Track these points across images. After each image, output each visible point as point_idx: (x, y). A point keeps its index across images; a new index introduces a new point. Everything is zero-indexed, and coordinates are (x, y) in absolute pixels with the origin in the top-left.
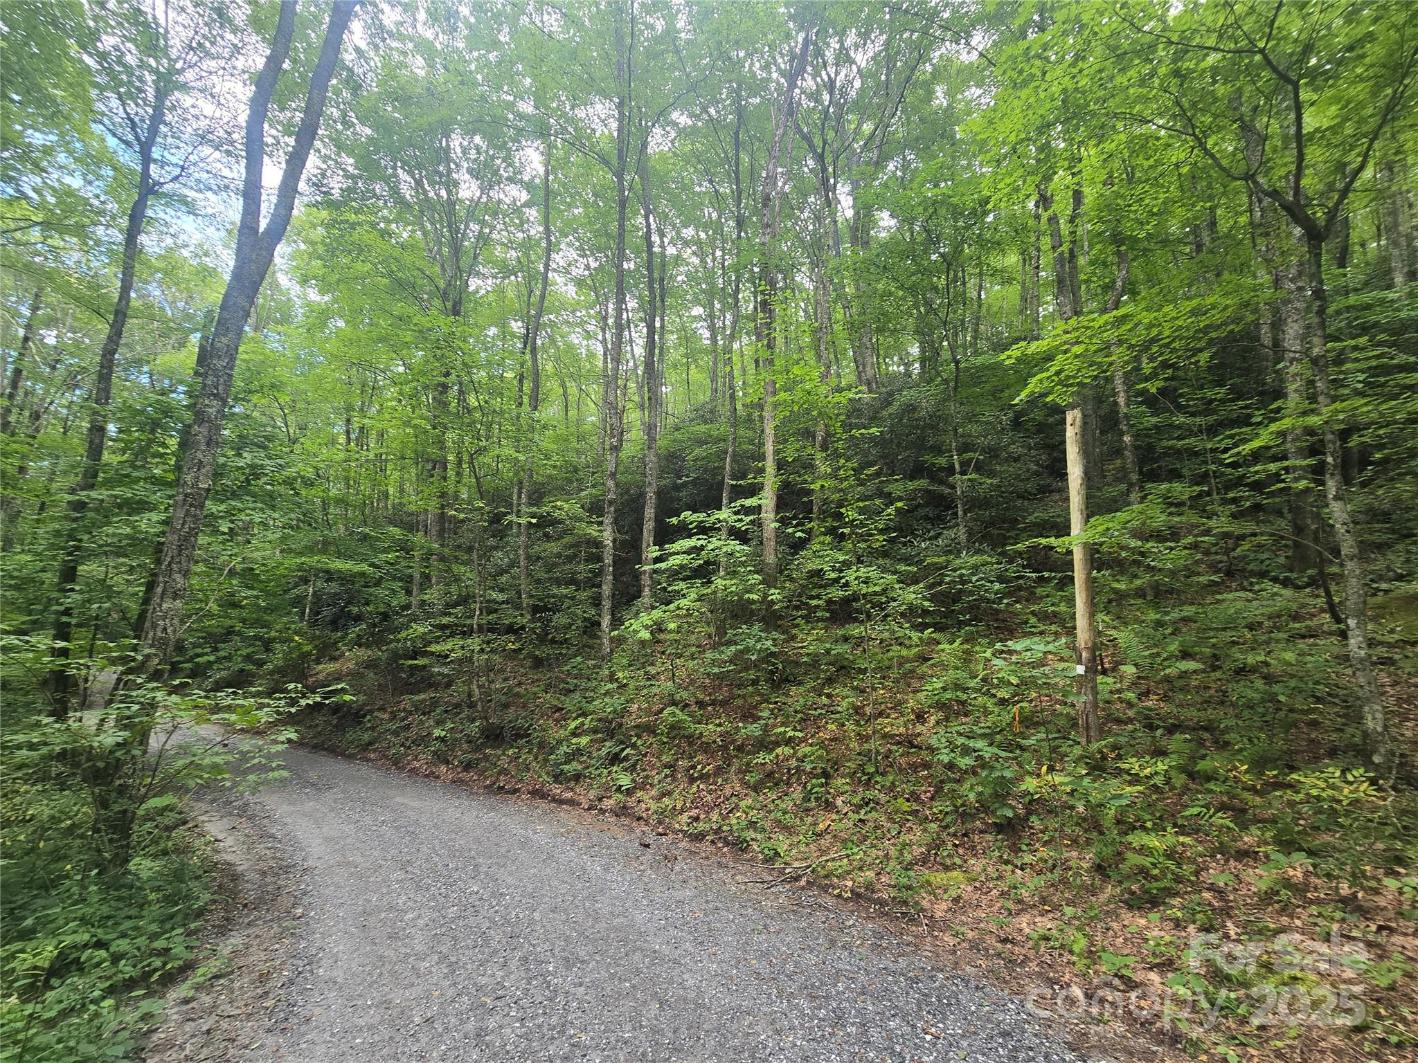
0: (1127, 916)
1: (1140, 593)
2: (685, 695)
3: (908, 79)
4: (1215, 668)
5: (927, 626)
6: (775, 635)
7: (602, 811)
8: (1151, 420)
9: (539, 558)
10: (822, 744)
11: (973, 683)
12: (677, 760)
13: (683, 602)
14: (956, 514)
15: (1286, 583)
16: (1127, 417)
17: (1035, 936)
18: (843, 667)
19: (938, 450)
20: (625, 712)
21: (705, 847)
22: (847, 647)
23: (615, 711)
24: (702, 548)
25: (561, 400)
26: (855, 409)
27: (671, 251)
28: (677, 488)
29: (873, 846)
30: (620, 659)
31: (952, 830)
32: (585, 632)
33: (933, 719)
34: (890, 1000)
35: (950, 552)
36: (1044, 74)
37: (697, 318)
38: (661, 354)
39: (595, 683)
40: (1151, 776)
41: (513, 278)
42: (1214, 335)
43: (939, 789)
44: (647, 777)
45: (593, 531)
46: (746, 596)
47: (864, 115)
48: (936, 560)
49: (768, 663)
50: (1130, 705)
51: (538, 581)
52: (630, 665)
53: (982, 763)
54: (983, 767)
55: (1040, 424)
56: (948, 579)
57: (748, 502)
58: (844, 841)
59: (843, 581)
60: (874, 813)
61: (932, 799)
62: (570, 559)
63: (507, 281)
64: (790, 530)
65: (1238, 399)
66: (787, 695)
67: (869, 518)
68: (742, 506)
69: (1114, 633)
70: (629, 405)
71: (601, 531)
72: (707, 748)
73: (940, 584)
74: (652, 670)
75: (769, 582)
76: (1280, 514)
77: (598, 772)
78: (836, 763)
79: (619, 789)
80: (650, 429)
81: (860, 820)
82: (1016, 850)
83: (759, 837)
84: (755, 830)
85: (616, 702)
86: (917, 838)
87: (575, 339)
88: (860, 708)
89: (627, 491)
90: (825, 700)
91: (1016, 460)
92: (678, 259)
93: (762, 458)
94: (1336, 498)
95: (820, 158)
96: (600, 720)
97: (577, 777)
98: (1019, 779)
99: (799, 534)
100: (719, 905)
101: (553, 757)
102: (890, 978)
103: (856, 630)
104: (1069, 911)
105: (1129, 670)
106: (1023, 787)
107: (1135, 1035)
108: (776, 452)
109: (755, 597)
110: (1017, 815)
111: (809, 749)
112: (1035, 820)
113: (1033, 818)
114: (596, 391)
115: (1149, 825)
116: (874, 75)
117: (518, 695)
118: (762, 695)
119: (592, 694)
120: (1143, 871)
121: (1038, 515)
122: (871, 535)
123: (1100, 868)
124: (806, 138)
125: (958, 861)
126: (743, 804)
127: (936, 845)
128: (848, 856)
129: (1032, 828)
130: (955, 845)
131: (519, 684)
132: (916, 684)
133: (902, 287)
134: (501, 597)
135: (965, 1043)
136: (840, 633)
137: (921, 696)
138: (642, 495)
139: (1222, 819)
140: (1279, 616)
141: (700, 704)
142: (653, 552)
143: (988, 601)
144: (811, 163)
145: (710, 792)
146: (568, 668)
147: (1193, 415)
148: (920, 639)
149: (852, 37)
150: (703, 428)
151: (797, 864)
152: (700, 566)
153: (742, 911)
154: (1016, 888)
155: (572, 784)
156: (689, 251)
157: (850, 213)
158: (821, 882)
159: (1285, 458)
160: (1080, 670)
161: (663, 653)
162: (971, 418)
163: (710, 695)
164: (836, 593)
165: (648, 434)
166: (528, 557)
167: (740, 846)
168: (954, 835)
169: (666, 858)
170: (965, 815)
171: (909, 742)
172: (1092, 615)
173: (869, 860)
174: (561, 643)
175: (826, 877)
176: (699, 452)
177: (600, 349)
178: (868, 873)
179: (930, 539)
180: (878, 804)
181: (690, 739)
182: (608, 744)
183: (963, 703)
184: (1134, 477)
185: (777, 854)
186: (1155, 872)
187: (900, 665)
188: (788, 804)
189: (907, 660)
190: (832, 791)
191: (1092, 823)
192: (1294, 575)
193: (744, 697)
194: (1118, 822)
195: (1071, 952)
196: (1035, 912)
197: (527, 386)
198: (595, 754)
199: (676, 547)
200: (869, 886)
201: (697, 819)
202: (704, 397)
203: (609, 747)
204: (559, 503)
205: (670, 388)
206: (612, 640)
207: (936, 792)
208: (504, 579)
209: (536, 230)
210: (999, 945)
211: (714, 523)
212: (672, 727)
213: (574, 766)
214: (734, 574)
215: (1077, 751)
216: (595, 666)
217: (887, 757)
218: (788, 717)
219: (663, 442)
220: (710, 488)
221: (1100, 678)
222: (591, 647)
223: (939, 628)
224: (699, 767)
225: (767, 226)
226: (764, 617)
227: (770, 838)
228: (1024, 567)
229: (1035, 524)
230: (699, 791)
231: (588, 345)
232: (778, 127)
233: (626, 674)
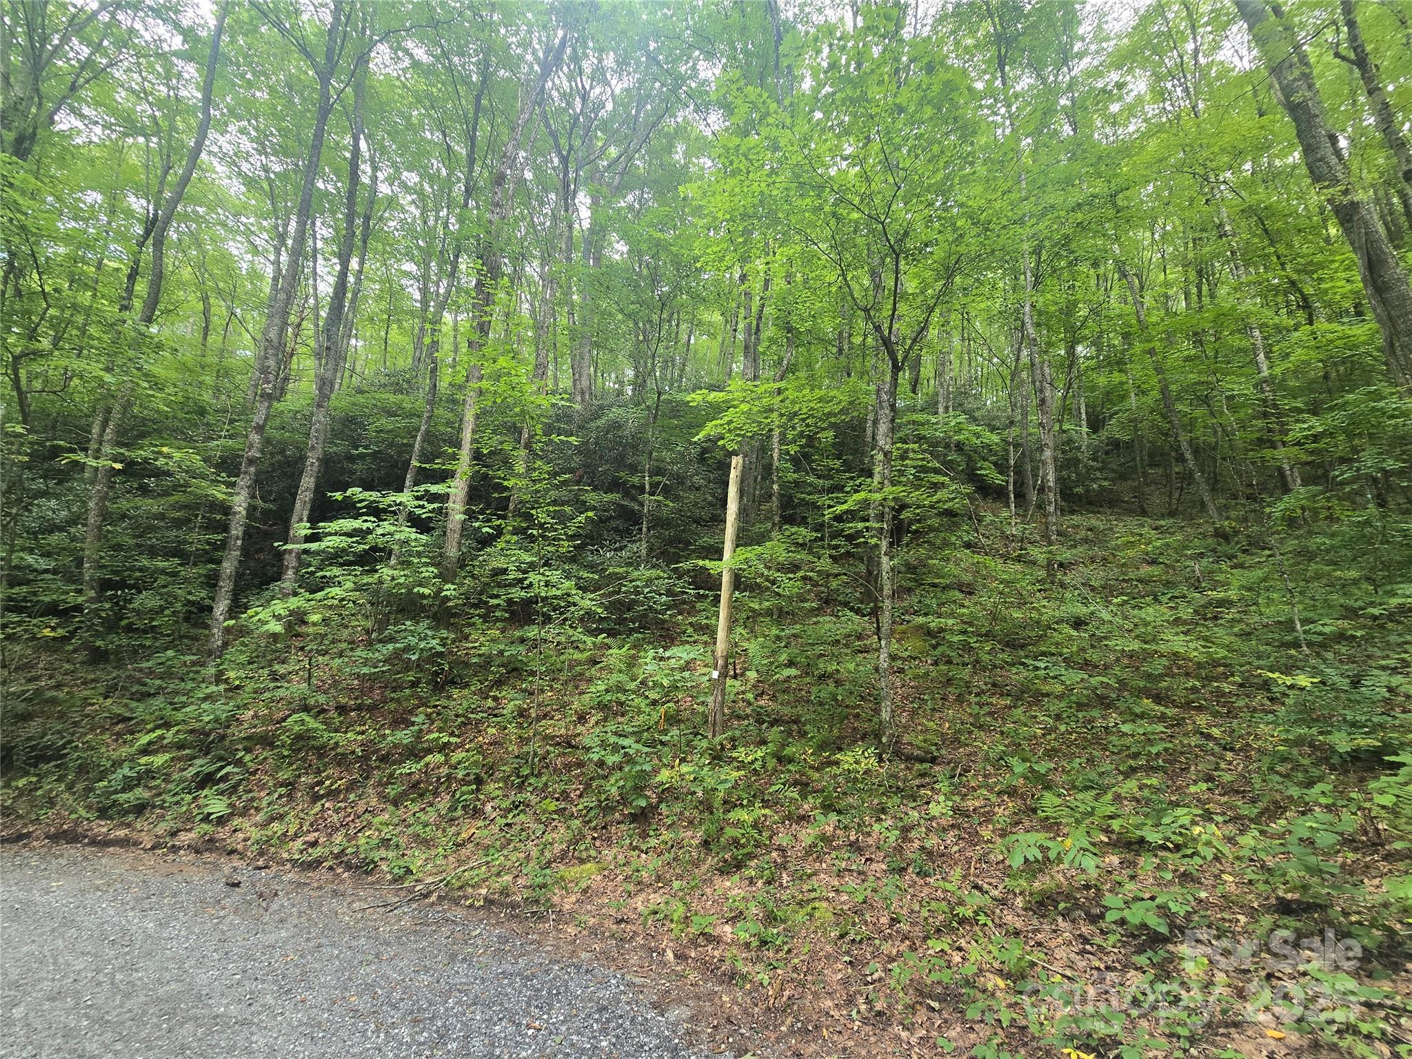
0: (718, 880)
1: (769, 613)
2: (322, 699)
3: (654, 125)
4: (807, 674)
5: (601, 631)
6: (444, 633)
7: (175, 849)
8: (792, 476)
9: (123, 517)
10: (480, 749)
11: (633, 686)
12: (299, 776)
13: (335, 591)
14: (640, 529)
15: (858, 612)
16: (778, 470)
17: (646, 912)
18: (515, 669)
19: (634, 469)
20: (234, 719)
21: (322, 874)
22: (522, 649)
23: (216, 720)
24: (369, 531)
25: (199, 320)
26: (564, 415)
27: (384, 189)
28: (351, 459)
29: (515, 849)
30: (238, 654)
31: (593, 824)
32: (187, 619)
33: (593, 720)
34: (501, 1004)
35: (630, 564)
36: (748, 173)
37: (407, 274)
38: (353, 301)
39: (190, 685)
40: (752, 762)
41: (141, 140)
42: (833, 420)
43: (588, 786)
44: (253, 799)
45: (219, 493)
46: (415, 590)
47: (612, 139)
48: (618, 570)
49: (433, 663)
50: (749, 704)
51: (117, 547)
52: (250, 663)
53: (628, 759)
54: (628, 762)
55: (719, 462)
56: (624, 589)
57: (434, 489)
58: (487, 848)
59: (527, 582)
60: (522, 815)
61: (580, 796)
62: (178, 524)
63: (130, 140)
64: (476, 525)
65: (848, 471)
66: (449, 697)
67: (559, 523)
68: (426, 491)
69: (746, 645)
70: (301, 349)
71: (231, 494)
72: (342, 761)
73: (619, 592)
74: (281, 669)
75: (446, 576)
76: (862, 560)
77: (177, 798)
78: (491, 768)
79: (206, 818)
80: (325, 385)
81: (507, 825)
82: (644, 836)
83: (391, 855)
84: (387, 848)
85: (222, 709)
86: (560, 836)
87: (235, 248)
88: (525, 710)
89: (282, 451)
90: (490, 703)
91: (698, 489)
92: (391, 202)
93: (458, 444)
94: (886, 554)
95: (565, 160)
96: (192, 732)
97: (140, 809)
98: (656, 771)
99: (485, 530)
100: (323, 941)
101: (101, 784)
102: (506, 981)
103: (532, 632)
104: (676, 884)
105: (752, 675)
106: (658, 779)
107: (705, 982)
108: (474, 441)
109: (427, 591)
110: (650, 805)
111: (464, 754)
112: (663, 808)
113: (663, 806)
114: (255, 321)
115: (745, 802)
116: (626, 106)
117: (54, 701)
118: (420, 698)
119: (184, 699)
120: (736, 842)
121: (706, 540)
122: (560, 539)
123: (706, 844)
124: (554, 135)
125: (593, 853)
126: (377, 820)
127: (576, 840)
128: (488, 863)
129: (660, 814)
130: (594, 838)
131: (58, 686)
132: (583, 686)
133: (621, 311)
134: (43, 564)
135: (564, 1028)
136: (518, 634)
137: (586, 697)
138: (303, 458)
139: (793, 793)
140: (850, 636)
141: (342, 710)
142: (302, 528)
143: (657, 612)
144: (556, 161)
145: (337, 811)
146: (150, 664)
147: (819, 477)
148: (594, 643)
149: (610, 61)
150: (393, 398)
151: (430, 880)
152: (364, 550)
153: (354, 943)
154: (638, 871)
155: (131, 817)
156: (409, 198)
157: (586, 225)
158: (452, 895)
159: (868, 520)
160: (715, 674)
161: (302, 649)
162: (667, 445)
163: (356, 699)
164: (517, 594)
165: (320, 389)
166: (105, 516)
167: (364, 868)
168: (595, 829)
169: (261, 896)
170: (606, 808)
171: (568, 743)
172: (730, 630)
173: (508, 864)
174: (145, 632)
175: (461, 888)
176: (386, 423)
177: (269, 271)
178: (506, 878)
179: (615, 550)
180: (528, 806)
181: (321, 751)
182: (198, 762)
183: (621, 704)
184: (777, 519)
185: (409, 871)
186: (743, 841)
187: (571, 667)
188: (431, 816)
189: (579, 663)
190: (482, 797)
191: (706, 806)
192: (863, 606)
193: (398, 701)
194: (725, 802)
195: (672, 921)
196: (650, 890)
197: (141, 287)
198: (176, 776)
199: (334, 526)
200: (505, 892)
201: (314, 844)
202: (404, 363)
203: (201, 765)
204: (165, 449)
205: (360, 343)
206: (228, 630)
207: (585, 789)
208: (55, 538)
209: (191, 94)
210: (615, 927)
211: (390, 506)
212: (299, 737)
213: (141, 793)
214: (405, 564)
215: (705, 744)
216: (194, 663)
217: (545, 758)
218: (446, 721)
219: (340, 400)
220: (395, 465)
221: (729, 682)
222: (195, 639)
223: (611, 633)
224: (328, 783)
225: (497, 205)
226: (435, 614)
227: (403, 855)
228: (690, 584)
229: (703, 547)
230: (323, 810)
231: (252, 262)
232: (523, 111)
233: (242, 674)
